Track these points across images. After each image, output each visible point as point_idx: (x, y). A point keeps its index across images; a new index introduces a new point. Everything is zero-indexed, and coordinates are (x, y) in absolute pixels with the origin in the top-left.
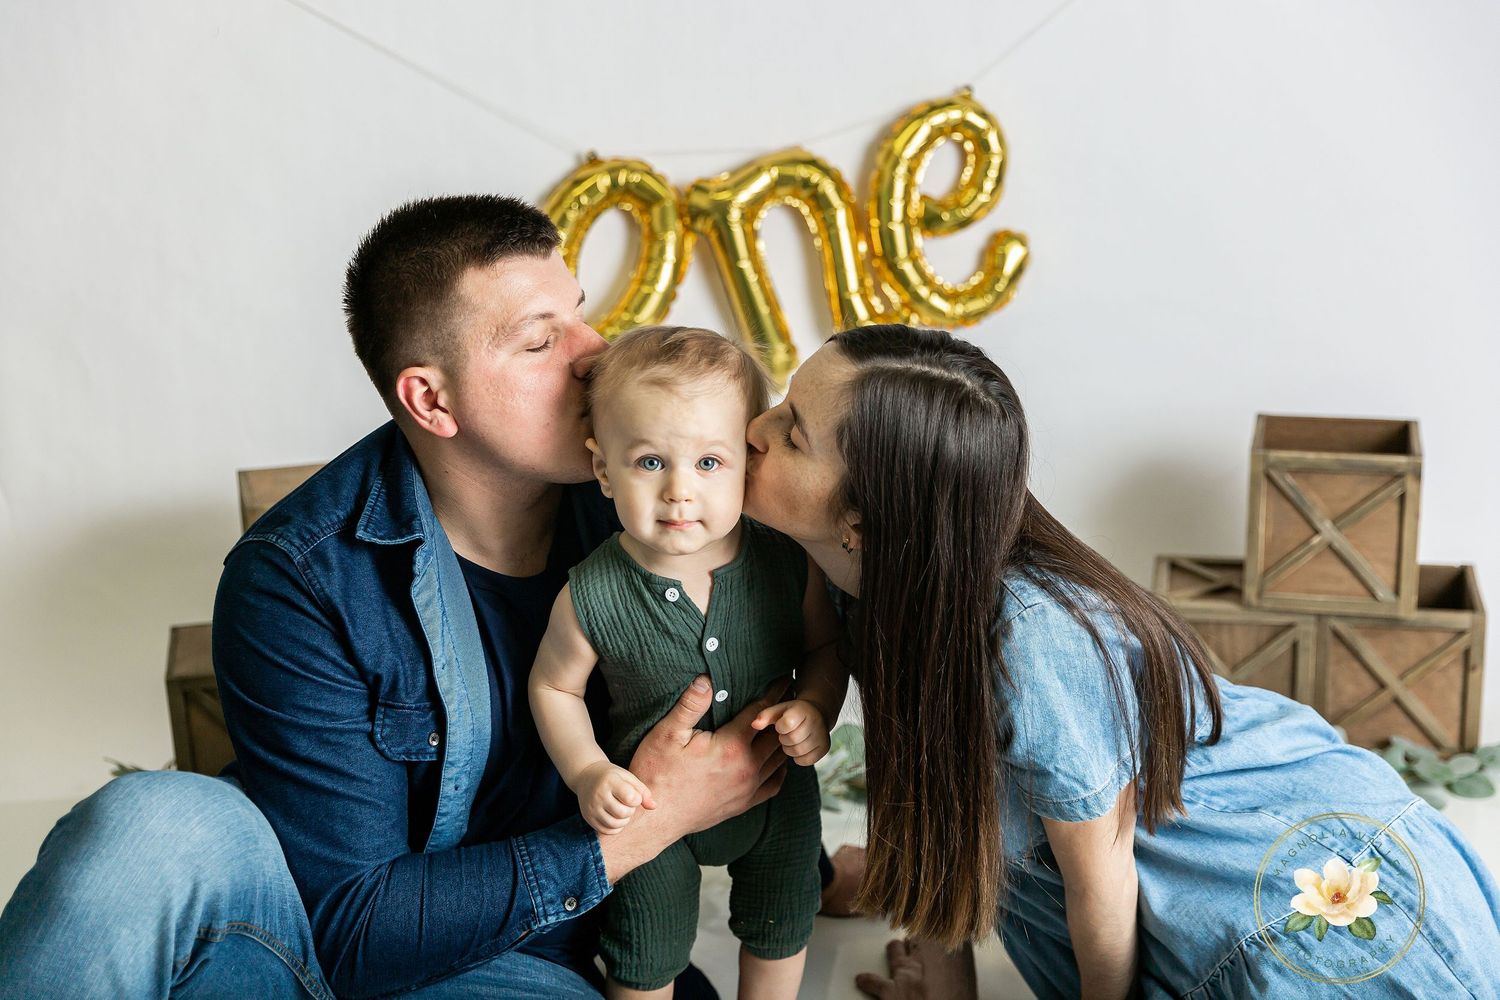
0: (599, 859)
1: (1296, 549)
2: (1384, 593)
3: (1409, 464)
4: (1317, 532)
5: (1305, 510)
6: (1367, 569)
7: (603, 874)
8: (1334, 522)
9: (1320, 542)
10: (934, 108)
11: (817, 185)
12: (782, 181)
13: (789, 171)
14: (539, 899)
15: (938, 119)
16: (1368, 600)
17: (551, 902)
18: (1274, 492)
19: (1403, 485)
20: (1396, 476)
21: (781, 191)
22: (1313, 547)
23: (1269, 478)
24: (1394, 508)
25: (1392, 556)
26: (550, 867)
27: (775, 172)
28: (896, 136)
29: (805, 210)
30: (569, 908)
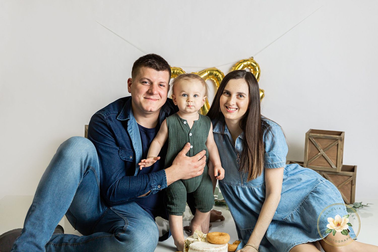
0: (166, 178)
1: (315, 156)
2: (334, 166)
3: (339, 137)
4: (320, 152)
5: (317, 147)
6: (330, 161)
7: (166, 181)
8: (323, 150)
9: (320, 154)
10: (245, 61)
11: (218, 75)
12: (211, 74)
13: (212, 72)
14: (153, 184)
15: (245, 63)
16: (331, 168)
17: (155, 185)
18: (311, 142)
19: (338, 142)
20: (336, 140)
21: (210, 76)
22: (319, 155)
23: (309, 139)
24: (336, 147)
25: (336, 158)
26: (156, 178)
27: (209, 72)
28: (236, 66)
29: (215, 81)
30: (159, 187)
